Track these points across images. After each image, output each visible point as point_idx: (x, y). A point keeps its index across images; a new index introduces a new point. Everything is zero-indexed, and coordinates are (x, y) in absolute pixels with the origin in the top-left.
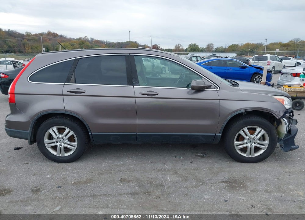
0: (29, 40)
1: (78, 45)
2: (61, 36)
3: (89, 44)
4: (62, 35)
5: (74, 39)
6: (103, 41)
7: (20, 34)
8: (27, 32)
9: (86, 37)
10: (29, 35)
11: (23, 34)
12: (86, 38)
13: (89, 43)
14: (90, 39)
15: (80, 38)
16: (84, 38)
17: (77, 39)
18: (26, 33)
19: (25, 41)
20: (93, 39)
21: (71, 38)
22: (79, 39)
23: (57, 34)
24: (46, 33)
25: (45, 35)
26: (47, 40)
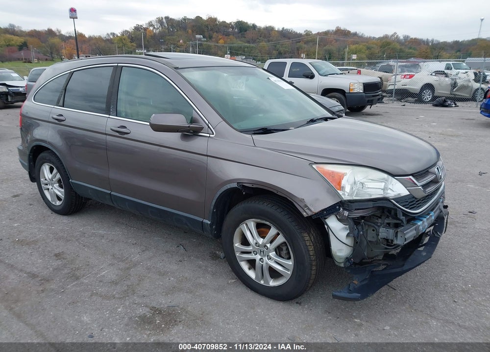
0: (307, 42)
1: (379, 47)
2: (355, 34)
3: (399, 46)
4: (356, 32)
5: (374, 38)
6: (426, 40)
7: (296, 34)
8: (307, 30)
9: (395, 33)
10: (308, 34)
11: (301, 34)
12: (396, 36)
13: (398, 44)
14: (402, 38)
15: (386, 37)
16: (392, 35)
17: (380, 39)
18: (305, 32)
19: (302, 44)
20: (408, 37)
21: (370, 37)
22: (383, 37)
23: (349, 32)
24: (333, 31)
25: (331, 34)
26: (332, 41)
